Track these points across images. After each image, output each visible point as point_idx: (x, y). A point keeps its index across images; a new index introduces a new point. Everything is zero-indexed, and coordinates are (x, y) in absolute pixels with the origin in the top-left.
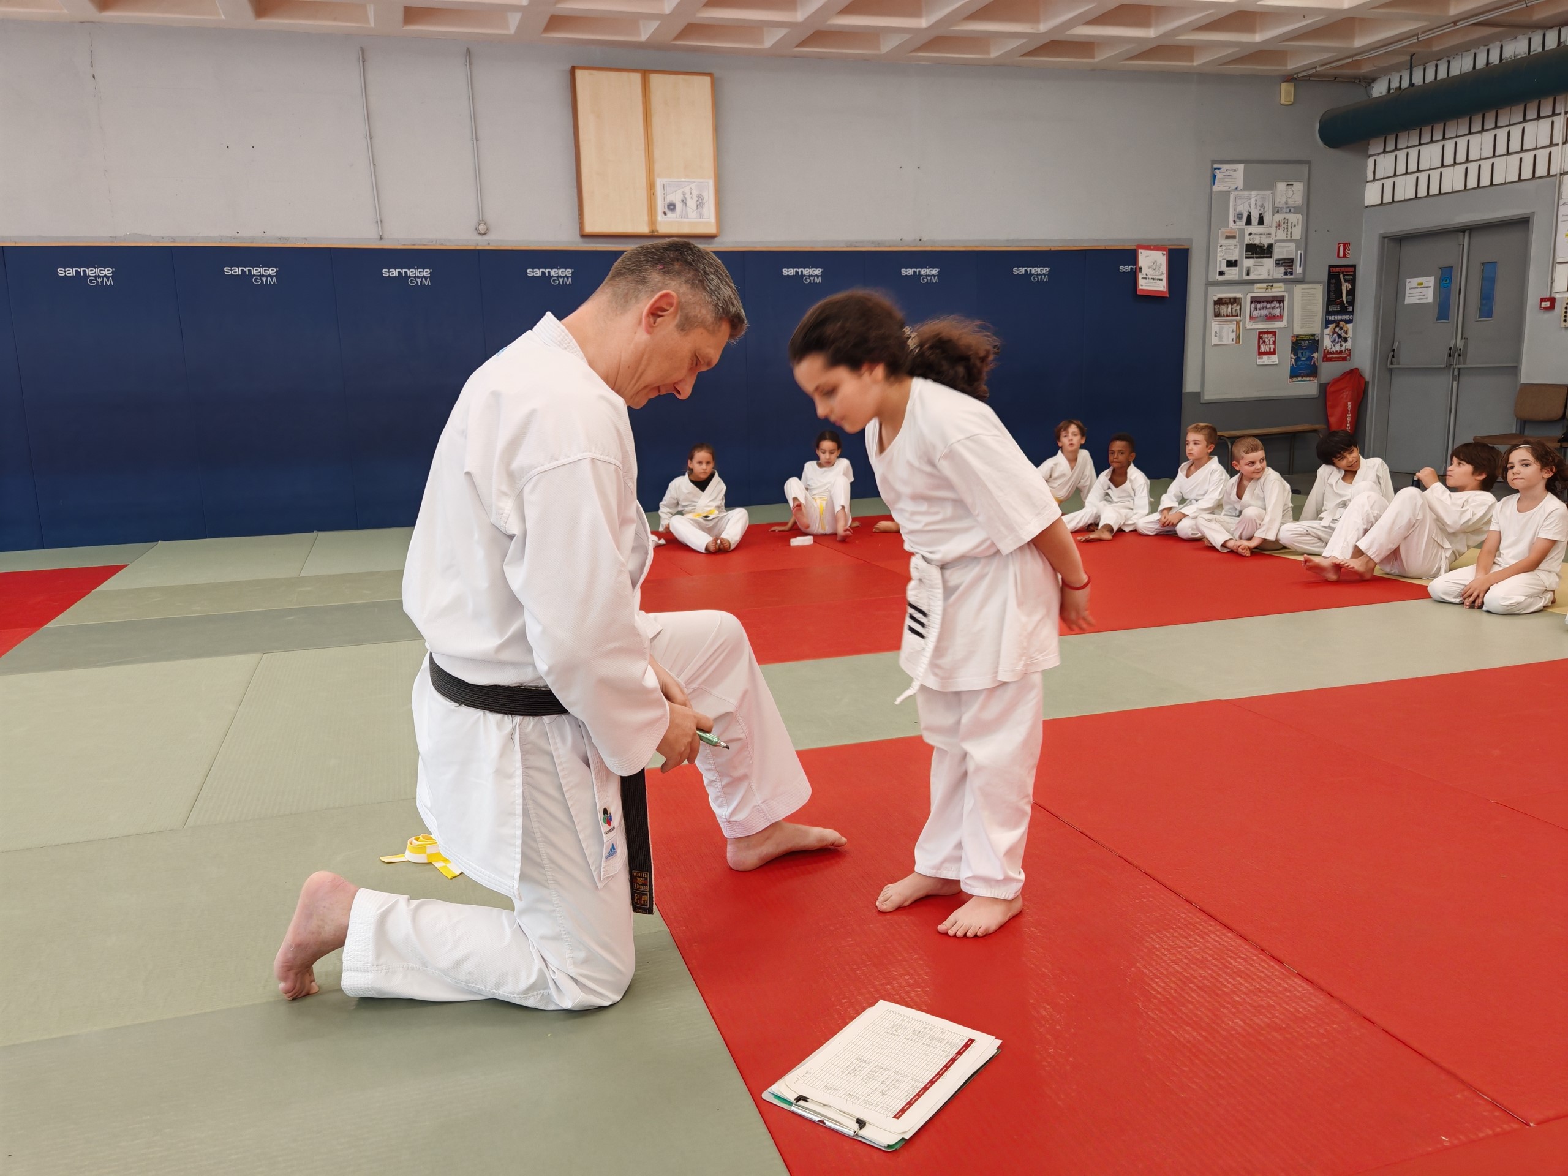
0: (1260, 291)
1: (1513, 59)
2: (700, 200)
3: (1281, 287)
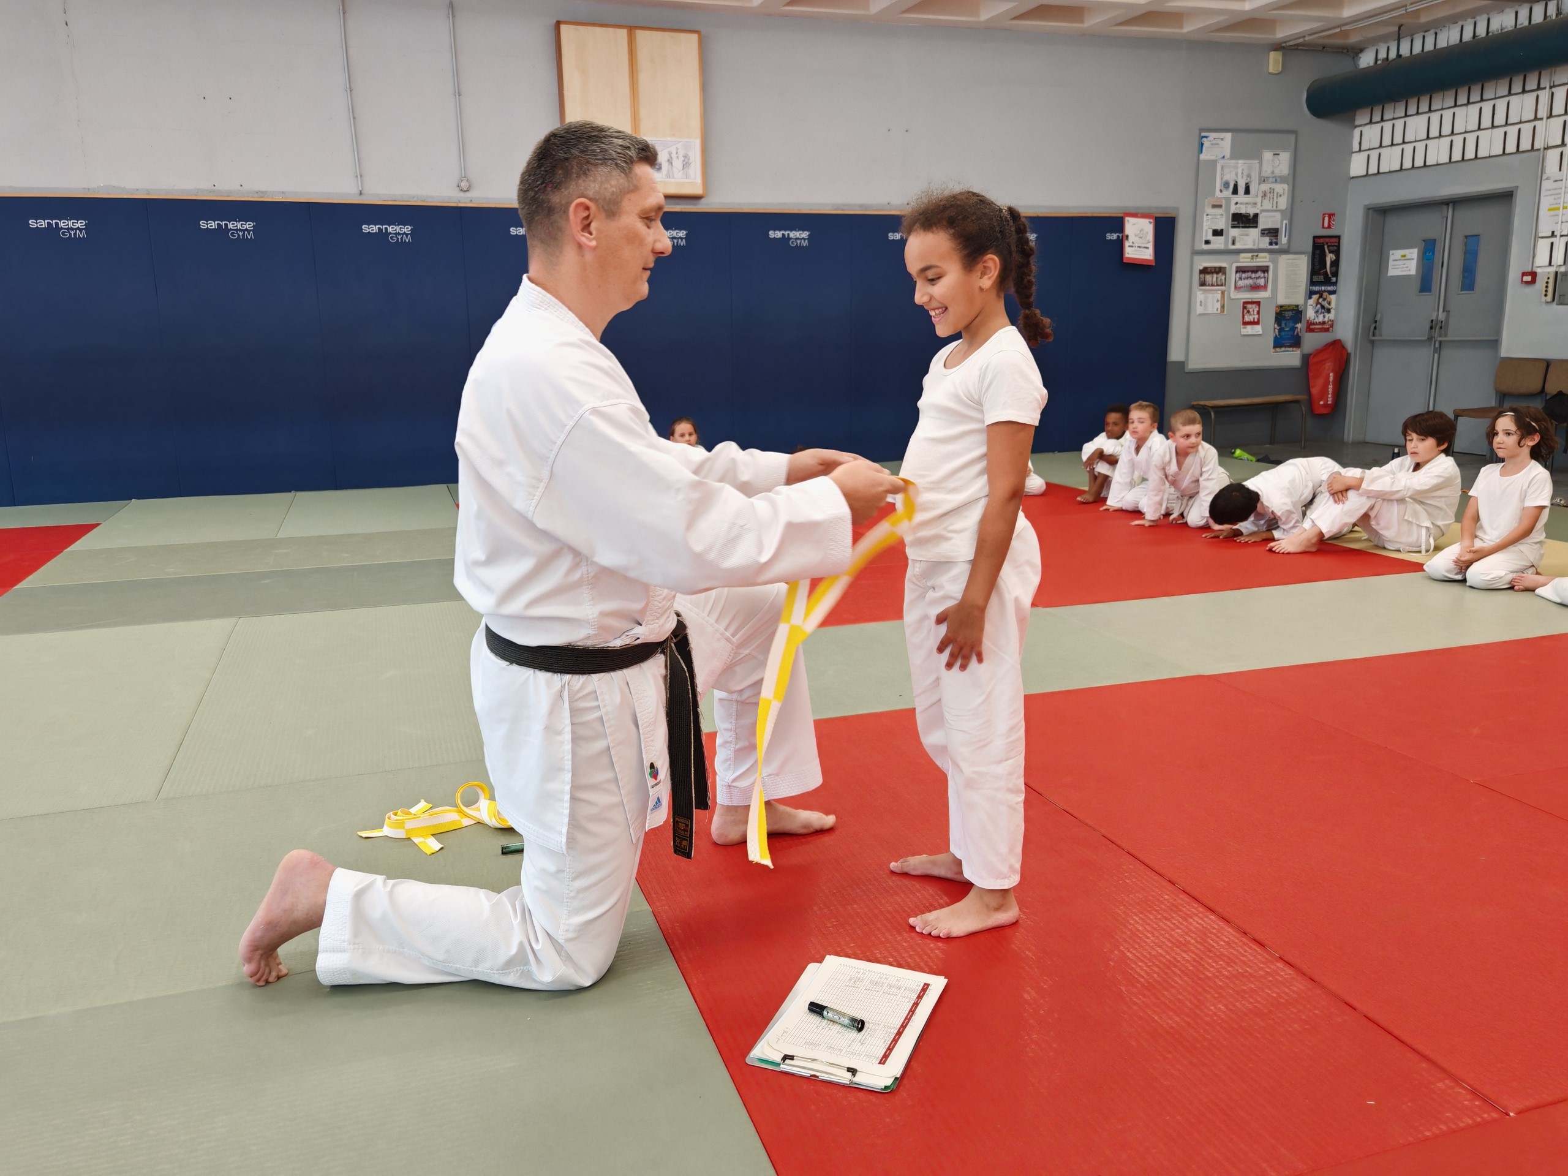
0: (1245, 260)
1: (1500, 32)
2: (686, 160)
3: (1265, 257)
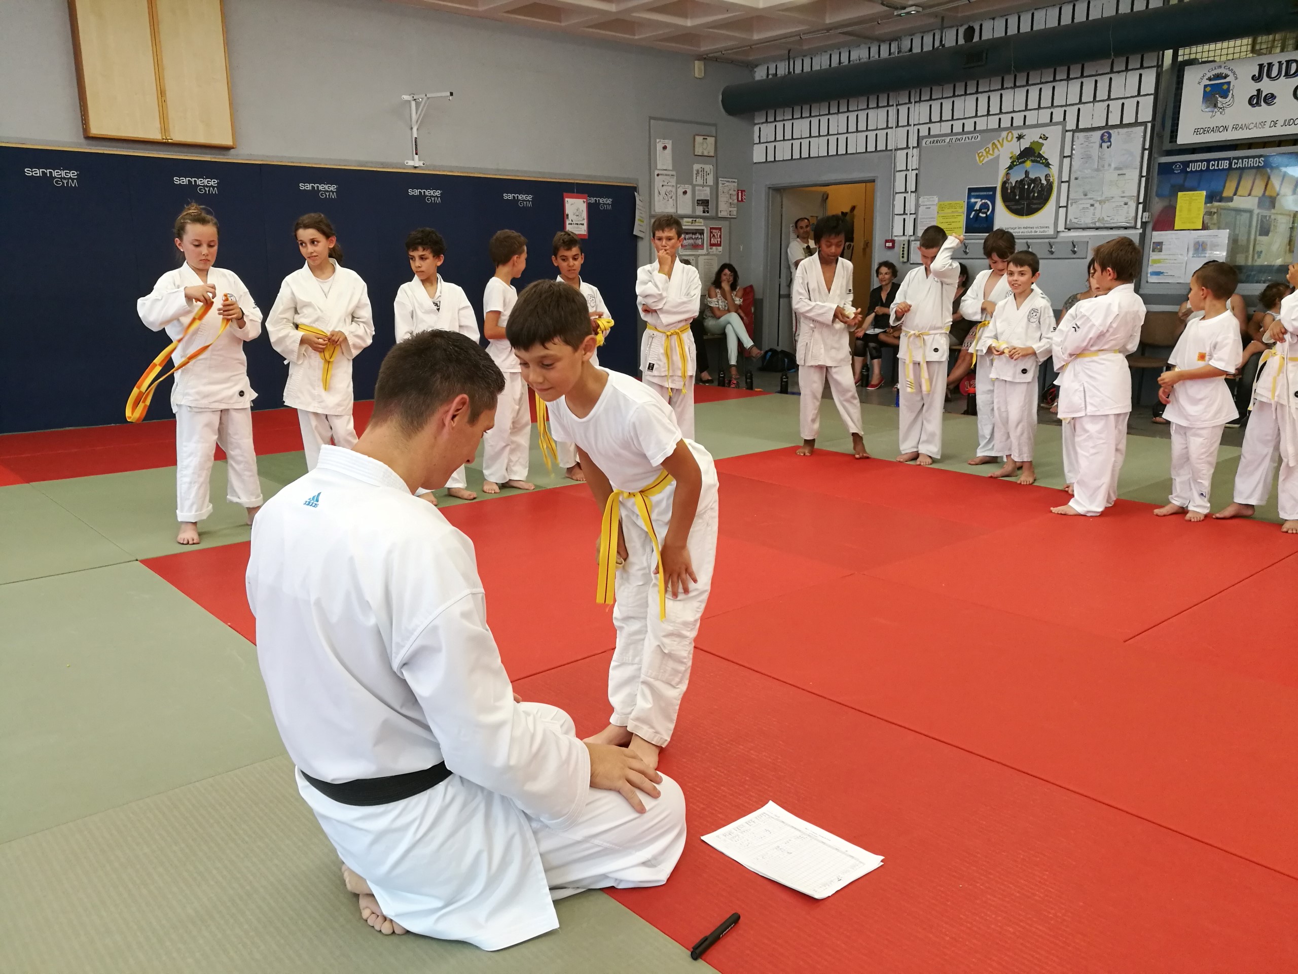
1: (859, 62)
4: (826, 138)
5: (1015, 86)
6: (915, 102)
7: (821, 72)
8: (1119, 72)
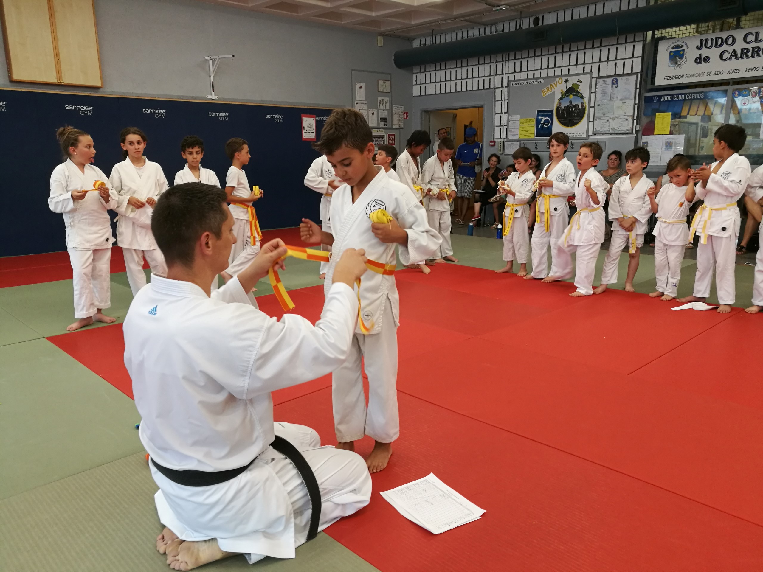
1: (473, 37)
4: (455, 81)
5: (563, 52)
6: (506, 61)
7: (452, 44)
8: (622, 44)
